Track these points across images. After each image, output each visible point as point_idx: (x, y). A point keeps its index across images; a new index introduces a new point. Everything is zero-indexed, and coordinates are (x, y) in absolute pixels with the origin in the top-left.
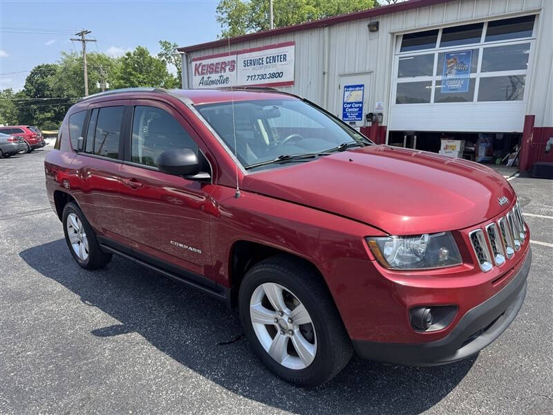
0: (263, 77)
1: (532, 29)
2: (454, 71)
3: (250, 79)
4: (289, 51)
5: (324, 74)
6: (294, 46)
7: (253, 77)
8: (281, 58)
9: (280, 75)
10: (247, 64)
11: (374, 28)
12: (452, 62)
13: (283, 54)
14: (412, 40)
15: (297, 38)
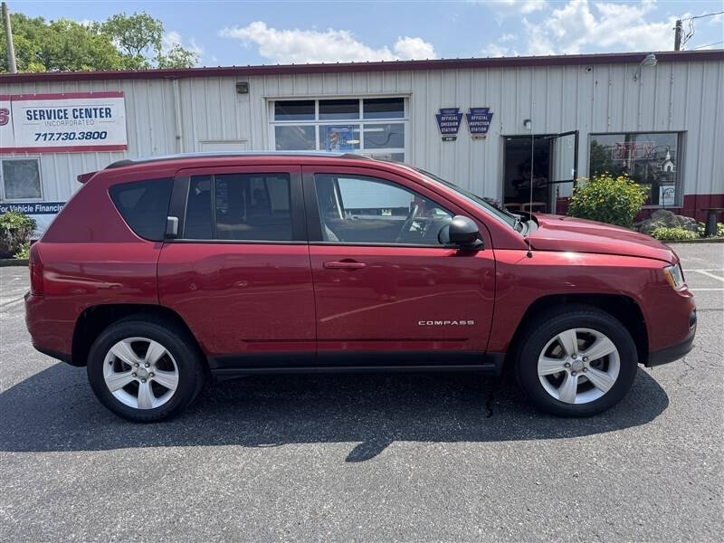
0: (68, 136)
1: (403, 110)
2: (337, 146)
3: (42, 138)
4: (117, 105)
5: (178, 138)
6: (123, 99)
7: (49, 136)
8: (101, 113)
9: (101, 135)
10: (31, 115)
11: (243, 89)
12: (334, 136)
13: (104, 107)
14: (285, 108)
15: (127, 87)
